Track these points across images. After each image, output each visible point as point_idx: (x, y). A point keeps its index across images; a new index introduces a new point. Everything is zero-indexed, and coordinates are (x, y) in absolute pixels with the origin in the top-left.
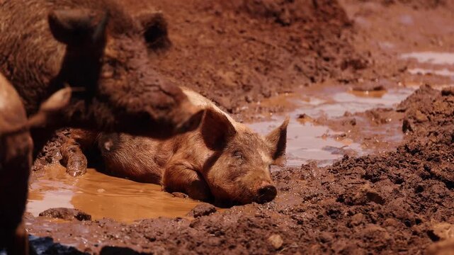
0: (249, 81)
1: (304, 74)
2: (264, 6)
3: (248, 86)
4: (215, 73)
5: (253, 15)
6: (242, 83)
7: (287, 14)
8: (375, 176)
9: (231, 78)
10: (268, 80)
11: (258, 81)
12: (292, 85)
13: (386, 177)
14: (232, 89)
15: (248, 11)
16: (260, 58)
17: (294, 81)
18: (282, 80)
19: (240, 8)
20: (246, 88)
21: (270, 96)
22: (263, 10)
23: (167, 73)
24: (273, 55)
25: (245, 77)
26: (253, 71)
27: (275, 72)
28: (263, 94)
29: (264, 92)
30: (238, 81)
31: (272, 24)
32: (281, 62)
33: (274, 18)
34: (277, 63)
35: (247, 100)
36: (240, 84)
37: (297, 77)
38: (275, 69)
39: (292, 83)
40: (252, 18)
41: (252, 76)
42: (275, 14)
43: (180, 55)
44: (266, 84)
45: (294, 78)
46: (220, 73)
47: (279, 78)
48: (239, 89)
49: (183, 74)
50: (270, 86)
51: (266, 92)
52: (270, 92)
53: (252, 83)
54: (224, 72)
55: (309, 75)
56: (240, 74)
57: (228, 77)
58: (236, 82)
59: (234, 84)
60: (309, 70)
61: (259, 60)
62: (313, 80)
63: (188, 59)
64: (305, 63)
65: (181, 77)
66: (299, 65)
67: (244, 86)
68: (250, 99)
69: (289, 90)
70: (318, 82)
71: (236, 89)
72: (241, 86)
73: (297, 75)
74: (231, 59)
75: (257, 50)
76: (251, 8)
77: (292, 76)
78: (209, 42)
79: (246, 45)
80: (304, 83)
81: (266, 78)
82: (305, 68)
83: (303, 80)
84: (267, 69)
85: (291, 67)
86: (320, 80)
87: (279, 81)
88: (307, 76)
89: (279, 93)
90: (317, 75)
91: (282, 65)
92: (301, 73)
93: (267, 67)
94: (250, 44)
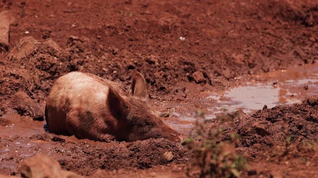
0: (254, 61)
1: (301, 58)
2: (294, 13)
3: (253, 64)
4: (230, 55)
5: (286, 19)
6: (249, 62)
7: (311, 18)
8: (273, 118)
9: (241, 59)
10: (270, 61)
11: (262, 61)
12: (289, 65)
13: (282, 119)
14: (240, 66)
15: (283, 16)
16: (269, 46)
17: (292, 62)
18: (281, 61)
19: (277, 14)
20: (251, 66)
21: (268, 71)
22: (293, 16)
23: (193, 54)
24: (279, 44)
25: (251, 58)
26: (260, 54)
27: (277, 55)
28: (263, 70)
29: (264, 68)
30: (246, 61)
31: (299, 25)
32: (284, 49)
33: (302, 22)
34: (280, 49)
35: (249, 73)
36: (247, 62)
37: (294, 59)
38: (278, 53)
39: (290, 63)
40: (284, 21)
41: (257, 57)
42: (301, 19)
43: (208, 43)
44: (267, 63)
45: (292, 60)
46: (234, 55)
47: (279, 59)
48: (245, 66)
49: (205, 55)
50: (271, 65)
51: (265, 69)
52: (269, 69)
53: (256, 62)
54: (237, 55)
55: (304, 58)
56: (248, 56)
57: (238, 58)
58: (244, 61)
59: (242, 63)
60: (305, 55)
61: (267, 47)
62: (306, 62)
63: (214, 46)
64: (304, 50)
65: (203, 57)
66: (298, 52)
67: (249, 65)
68: (252, 72)
69: (285, 67)
70: (309, 63)
71: (243, 66)
72: (248, 64)
73: (295, 58)
74: (246, 46)
75: (268, 40)
76: (285, 14)
77: (291, 59)
78: (236, 35)
79: (261, 37)
80: (299, 63)
81: (268, 59)
82: (302, 53)
83: (298, 61)
84: (270, 53)
85: (292, 52)
86: (311, 62)
87: (279, 61)
88: (302, 59)
89: (276, 70)
90: (310, 58)
91: (284, 51)
92: (299, 57)
93: (271, 52)
94: (265, 37)
